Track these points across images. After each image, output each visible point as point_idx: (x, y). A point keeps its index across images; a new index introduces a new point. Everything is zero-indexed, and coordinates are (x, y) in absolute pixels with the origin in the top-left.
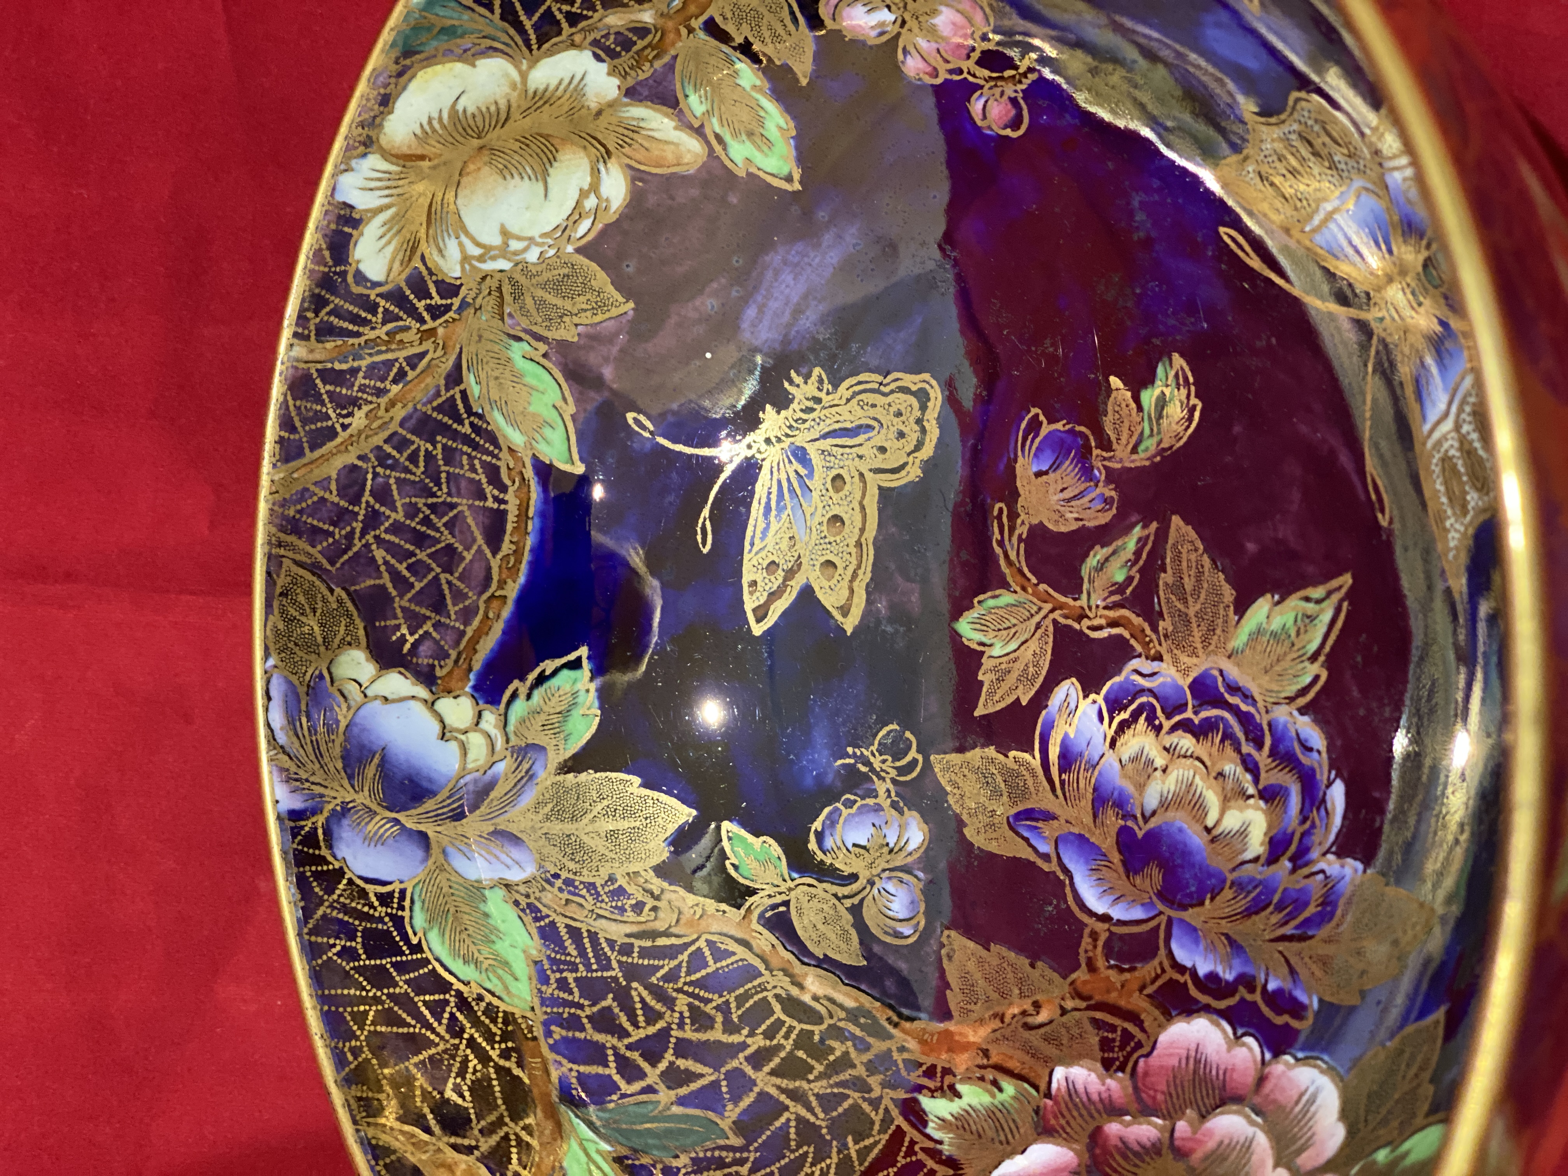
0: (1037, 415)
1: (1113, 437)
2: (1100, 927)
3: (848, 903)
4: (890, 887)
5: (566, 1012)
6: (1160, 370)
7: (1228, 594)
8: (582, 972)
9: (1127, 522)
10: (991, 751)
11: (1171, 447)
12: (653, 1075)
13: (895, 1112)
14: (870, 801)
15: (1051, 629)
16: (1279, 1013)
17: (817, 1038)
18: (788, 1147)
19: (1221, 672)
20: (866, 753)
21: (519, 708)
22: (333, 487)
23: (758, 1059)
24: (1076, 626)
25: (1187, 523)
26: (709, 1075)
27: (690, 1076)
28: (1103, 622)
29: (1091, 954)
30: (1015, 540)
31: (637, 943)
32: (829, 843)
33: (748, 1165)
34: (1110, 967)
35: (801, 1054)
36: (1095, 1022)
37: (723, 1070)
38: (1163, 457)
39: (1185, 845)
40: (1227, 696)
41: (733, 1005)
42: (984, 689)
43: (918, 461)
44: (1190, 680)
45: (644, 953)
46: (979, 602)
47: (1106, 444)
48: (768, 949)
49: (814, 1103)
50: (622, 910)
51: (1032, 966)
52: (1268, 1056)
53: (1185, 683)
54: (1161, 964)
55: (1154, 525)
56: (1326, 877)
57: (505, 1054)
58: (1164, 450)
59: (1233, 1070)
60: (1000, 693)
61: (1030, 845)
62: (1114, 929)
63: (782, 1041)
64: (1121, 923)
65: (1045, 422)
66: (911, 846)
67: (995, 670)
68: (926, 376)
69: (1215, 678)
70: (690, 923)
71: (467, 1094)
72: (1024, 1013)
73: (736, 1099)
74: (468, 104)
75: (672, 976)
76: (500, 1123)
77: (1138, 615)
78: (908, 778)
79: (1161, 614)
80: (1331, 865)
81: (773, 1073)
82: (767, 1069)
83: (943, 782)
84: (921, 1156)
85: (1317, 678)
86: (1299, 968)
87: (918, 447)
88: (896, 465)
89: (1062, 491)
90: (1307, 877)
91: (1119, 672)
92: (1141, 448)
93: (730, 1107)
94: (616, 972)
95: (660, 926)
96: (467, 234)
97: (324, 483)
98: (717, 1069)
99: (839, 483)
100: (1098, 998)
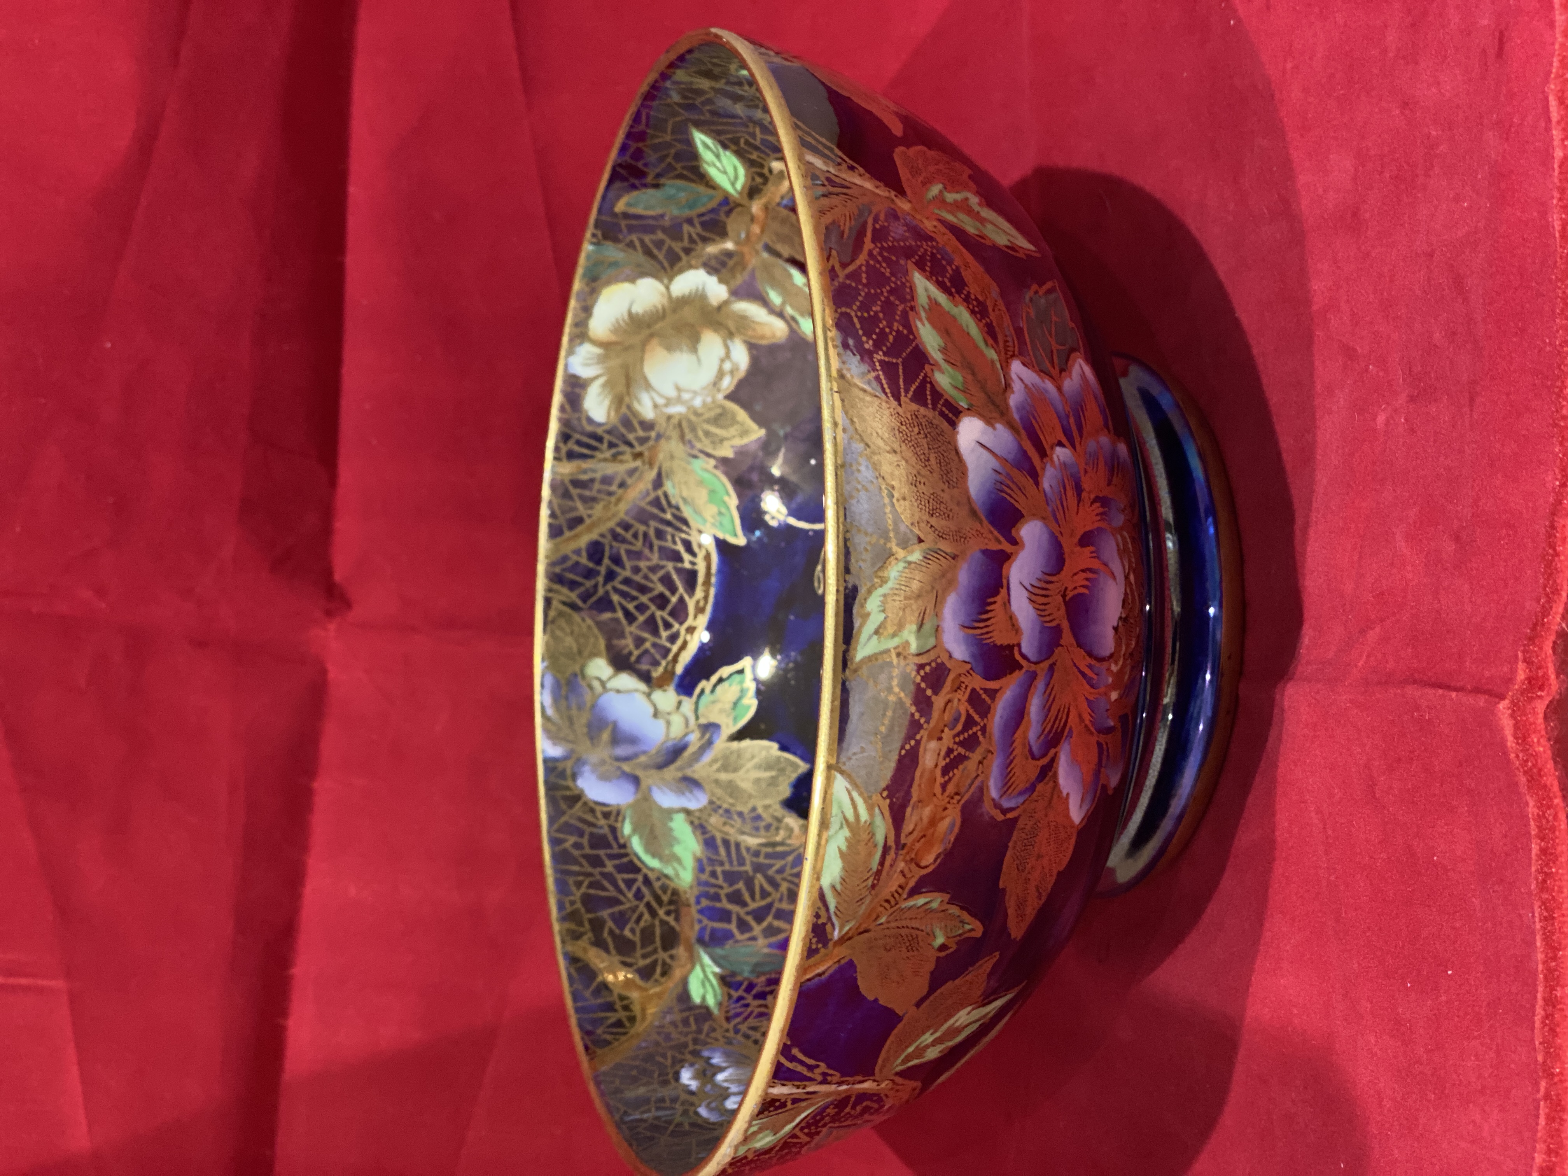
5: (712, 891)
8: (727, 867)
12: (757, 929)
21: (706, 698)
22: (584, 554)
31: (764, 850)
45: (768, 856)
50: (757, 829)
57: (668, 913)
71: (638, 934)
74: (638, 309)
75: (781, 871)
76: (655, 951)
94: (748, 868)
95: (778, 839)
96: (654, 390)
97: (578, 552)
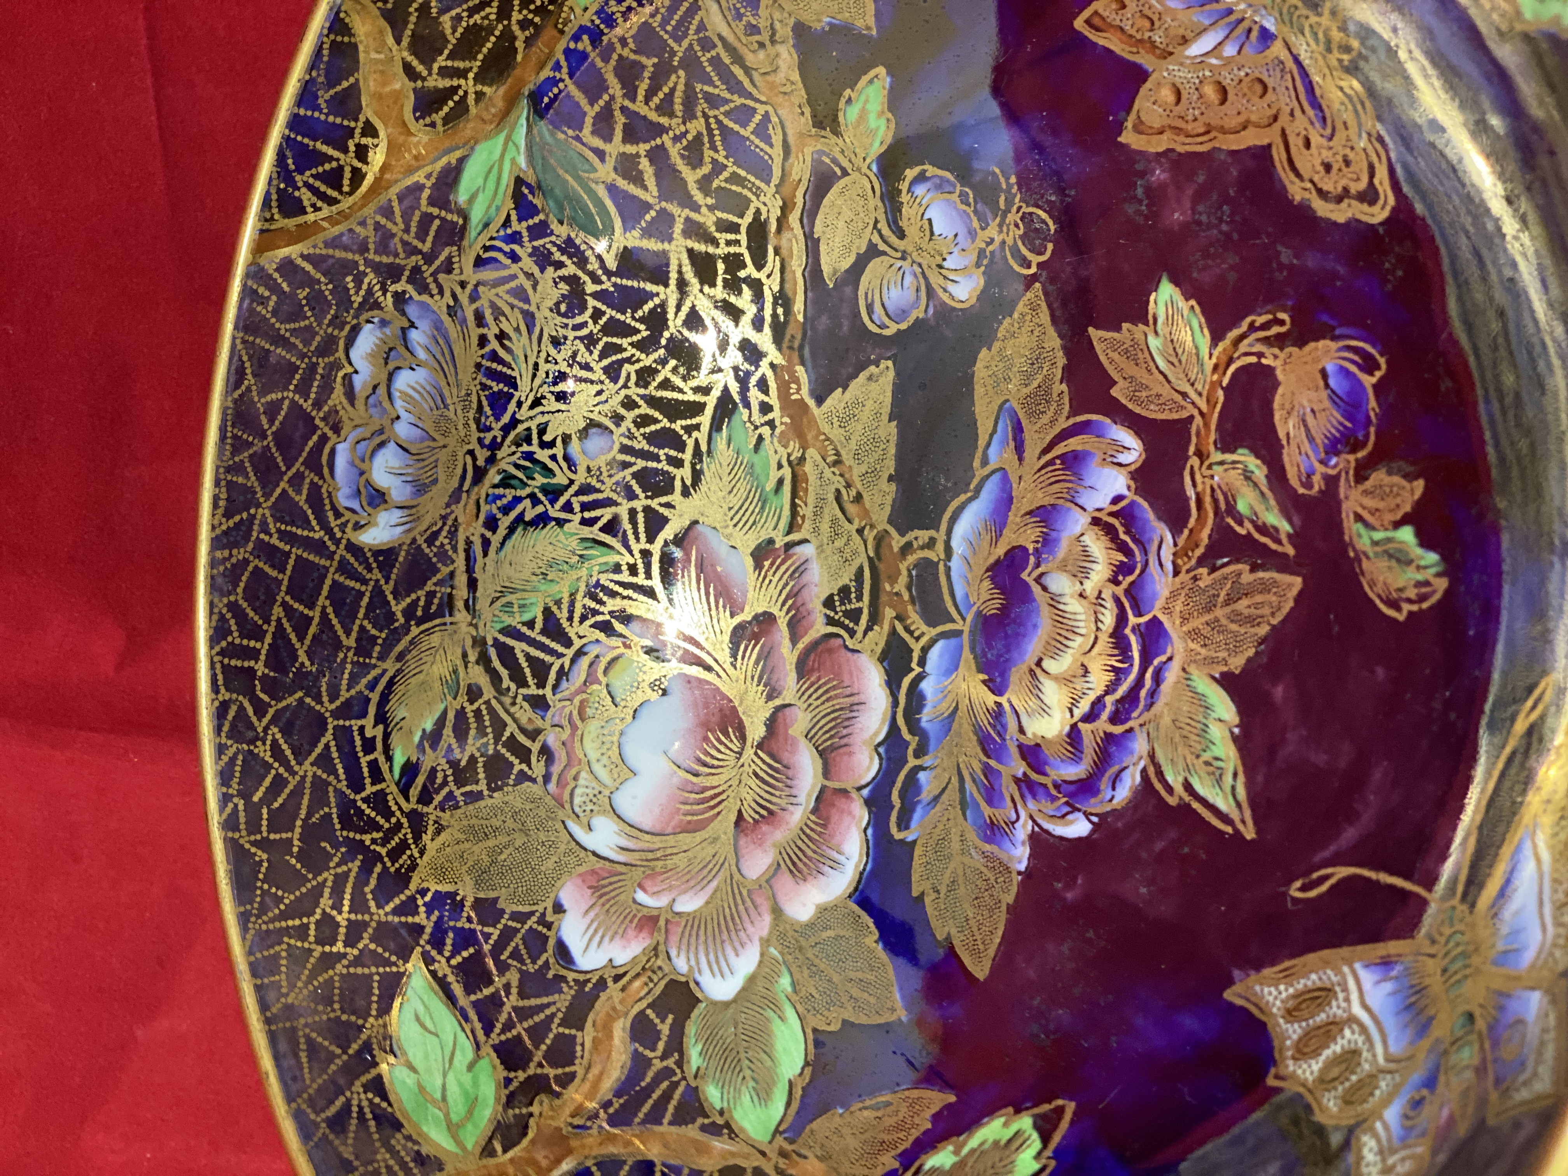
0: (1378, 367)
1: (1368, 484)
2: (940, 546)
3: (876, 239)
4: (908, 279)
6: (1432, 557)
7: (1237, 663)
9: (1292, 511)
10: (1061, 359)
11: (1363, 573)
12: (616, 147)
13: (716, 393)
14: (975, 223)
15: (1184, 414)
16: (901, 794)
17: (742, 274)
18: (634, 311)
19: (1170, 659)
20: (1017, 200)
23: (694, 230)
24: (1192, 449)
25: (1298, 599)
26: (650, 194)
27: (638, 180)
28: (1200, 488)
29: (915, 545)
30: (1259, 348)
31: (720, 49)
32: (920, 191)
33: (598, 288)
34: (909, 571)
35: (721, 266)
36: (860, 570)
37: (664, 204)
38: (1352, 561)
39: (1024, 636)
40: (1152, 668)
41: (726, 174)
42: (1115, 335)
43: (1307, 195)
44: (1161, 617)
45: (716, 61)
46: (1192, 307)
47: (1361, 475)
48: (795, 177)
49: (685, 309)
50: (739, 16)
51: (890, 479)
52: (865, 792)
53: (1157, 612)
54: (923, 634)
55: (1291, 551)
56: (1013, 823)
57: (524, 24)
58: (1360, 561)
59: (850, 754)
60: (1115, 356)
61: (991, 436)
62: (941, 567)
63: (722, 242)
64: (948, 570)
65: (1374, 380)
66: (953, 290)
67: (1135, 343)
68: (1391, 199)
69: (1164, 653)
70: (772, 86)
71: (460, 30)
72: (849, 485)
73: (647, 233)
75: (713, 101)
76: (462, 74)
77: (1210, 536)
78: (1012, 262)
79: (1213, 569)
80: (1023, 830)
81: (690, 252)
82: (690, 244)
83: (1020, 307)
84: (690, 443)
85: (1170, 789)
86: (938, 808)
88: (1298, 165)
89: (1313, 411)
90: (1013, 800)
91: (1160, 518)
92: (1359, 526)
93: (636, 233)
94: (680, 49)
95: (750, 59)
98: (661, 198)
99: (1258, 88)
100: (881, 567)
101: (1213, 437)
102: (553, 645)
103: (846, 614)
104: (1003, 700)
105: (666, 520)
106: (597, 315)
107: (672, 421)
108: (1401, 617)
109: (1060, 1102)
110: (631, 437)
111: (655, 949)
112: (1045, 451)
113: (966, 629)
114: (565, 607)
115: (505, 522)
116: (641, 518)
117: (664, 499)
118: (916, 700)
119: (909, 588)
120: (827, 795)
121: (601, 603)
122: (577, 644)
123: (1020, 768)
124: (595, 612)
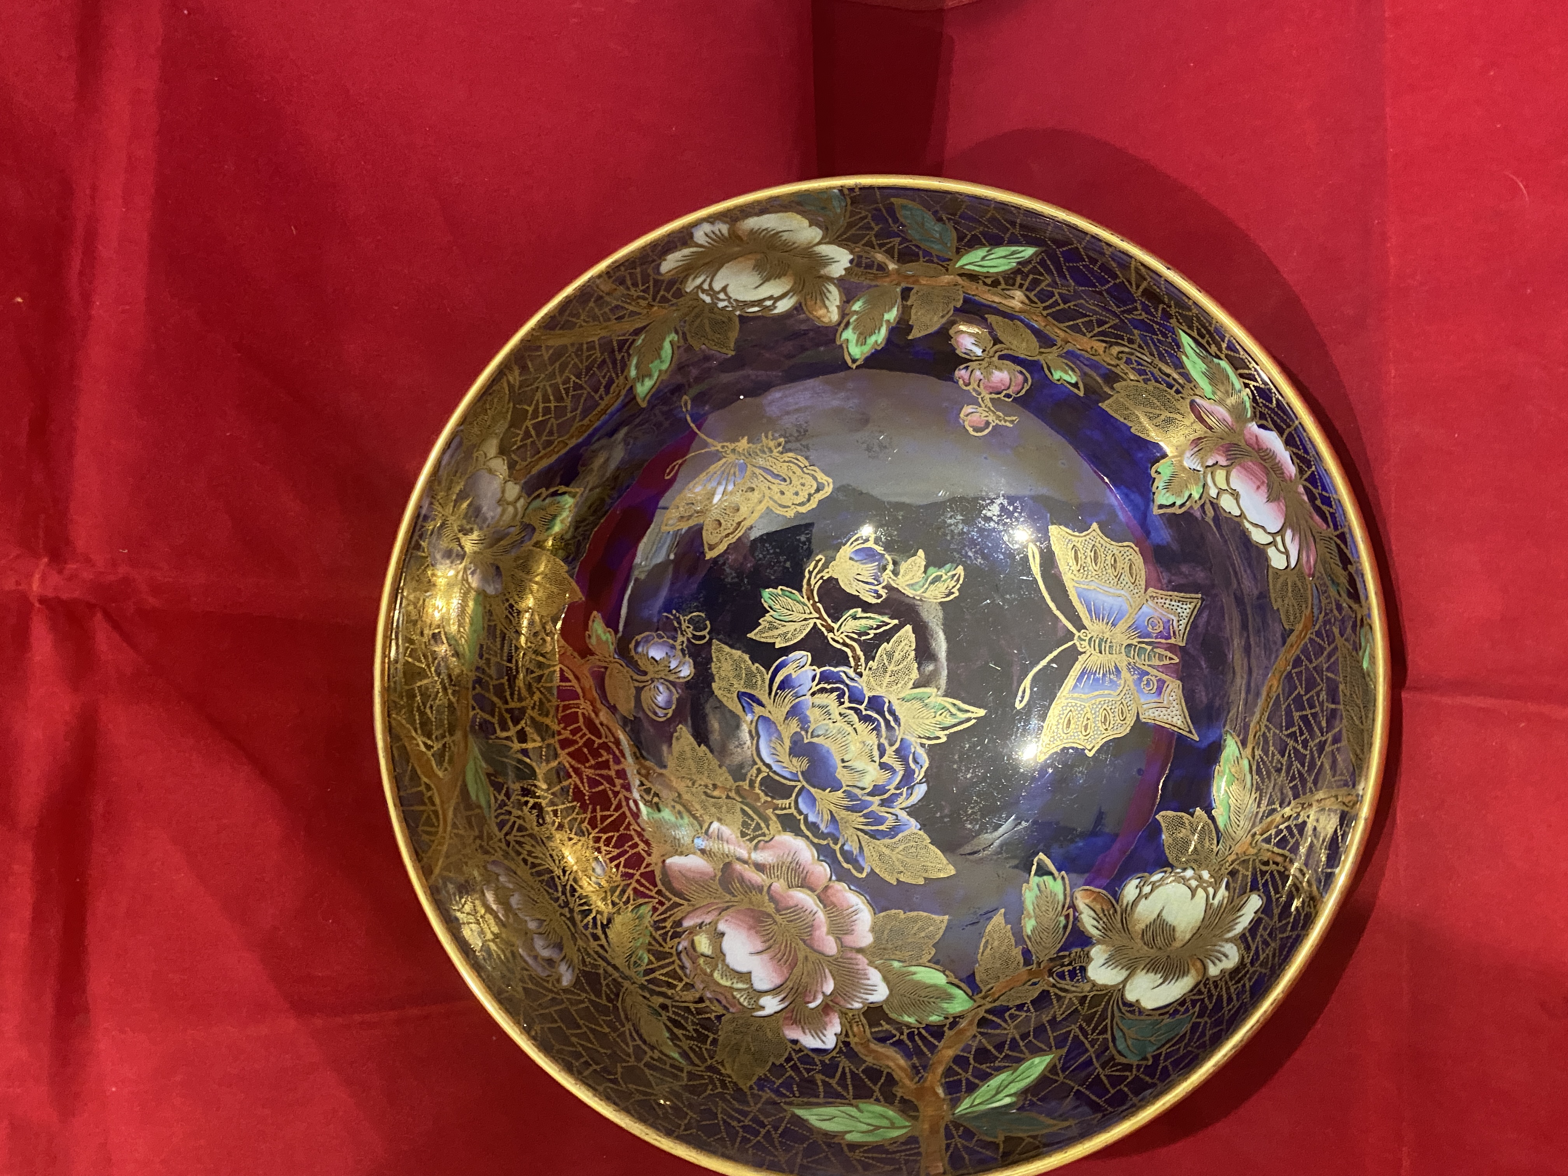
1: (902, 571)
2: (764, 768)
3: (637, 684)
4: (661, 688)
5: (485, 679)
6: (948, 566)
7: (915, 675)
8: (499, 659)
9: (883, 610)
10: (747, 657)
11: (928, 599)
12: (513, 731)
14: (671, 642)
15: (811, 625)
16: (848, 863)
17: (596, 745)
19: (890, 702)
20: (681, 618)
21: (537, 503)
23: (564, 744)
24: (826, 633)
25: (913, 633)
26: (539, 742)
28: (842, 641)
29: (753, 778)
30: (819, 576)
32: (640, 649)
34: (761, 789)
35: (585, 750)
36: (743, 811)
37: (546, 742)
39: (828, 760)
40: (886, 714)
41: (561, 709)
42: (760, 628)
43: (795, 510)
44: (871, 694)
46: (781, 589)
47: (895, 573)
48: (588, 687)
52: (834, 878)
53: (868, 694)
54: (790, 804)
55: (896, 622)
56: (898, 819)
58: (923, 597)
59: (812, 873)
60: (766, 634)
61: (744, 711)
62: (771, 774)
63: (578, 739)
64: (775, 772)
65: (872, 541)
66: (682, 674)
67: (770, 623)
68: (830, 480)
69: (885, 702)
71: (434, 713)
72: (706, 786)
75: (538, 679)
76: (444, 735)
77: (862, 650)
78: (697, 642)
79: (874, 658)
80: (903, 815)
82: (567, 751)
83: (714, 655)
84: (633, 833)
85: (939, 738)
86: (865, 849)
87: (802, 504)
88: (783, 504)
89: (859, 574)
90: (888, 812)
91: (835, 667)
92: (913, 588)
93: (544, 764)
96: (712, 278)
100: (748, 800)
101: (829, 621)
102: (667, 961)
103: (754, 830)
104: (845, 788)
105: (653, 871)
106: (555, 813)
107: (618, 831)
108: (957, 594)
109: (1036, 859)
110: (609, 852)
111: (842, 1012)
112: (770, 693)
113: (804, 783)
114: (653, 943)
115: (599, 932)
116: (643, 881)
117: (644, 865)
118: (813, 827)
119: (767, 795)
120: (822, 896)
121: (665, 927)
122: (673, 951)
123: (876, 800)
124: (666, 933)
